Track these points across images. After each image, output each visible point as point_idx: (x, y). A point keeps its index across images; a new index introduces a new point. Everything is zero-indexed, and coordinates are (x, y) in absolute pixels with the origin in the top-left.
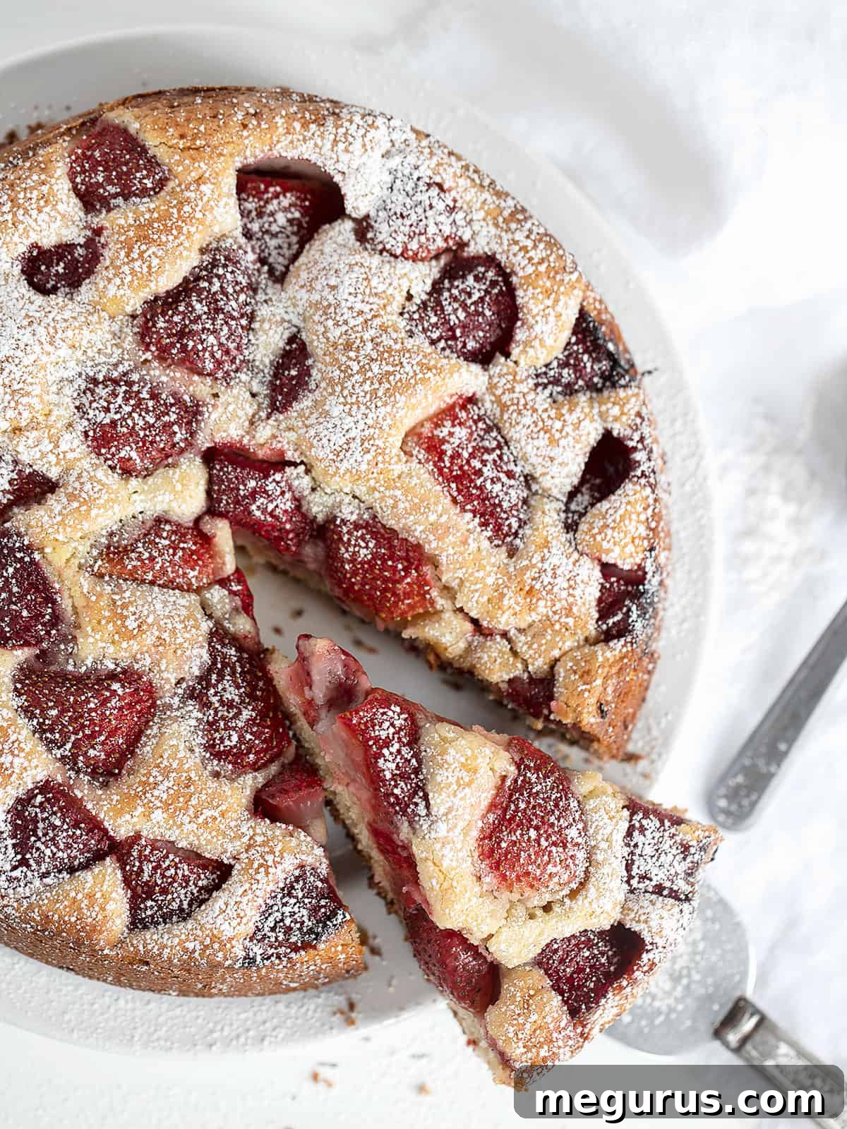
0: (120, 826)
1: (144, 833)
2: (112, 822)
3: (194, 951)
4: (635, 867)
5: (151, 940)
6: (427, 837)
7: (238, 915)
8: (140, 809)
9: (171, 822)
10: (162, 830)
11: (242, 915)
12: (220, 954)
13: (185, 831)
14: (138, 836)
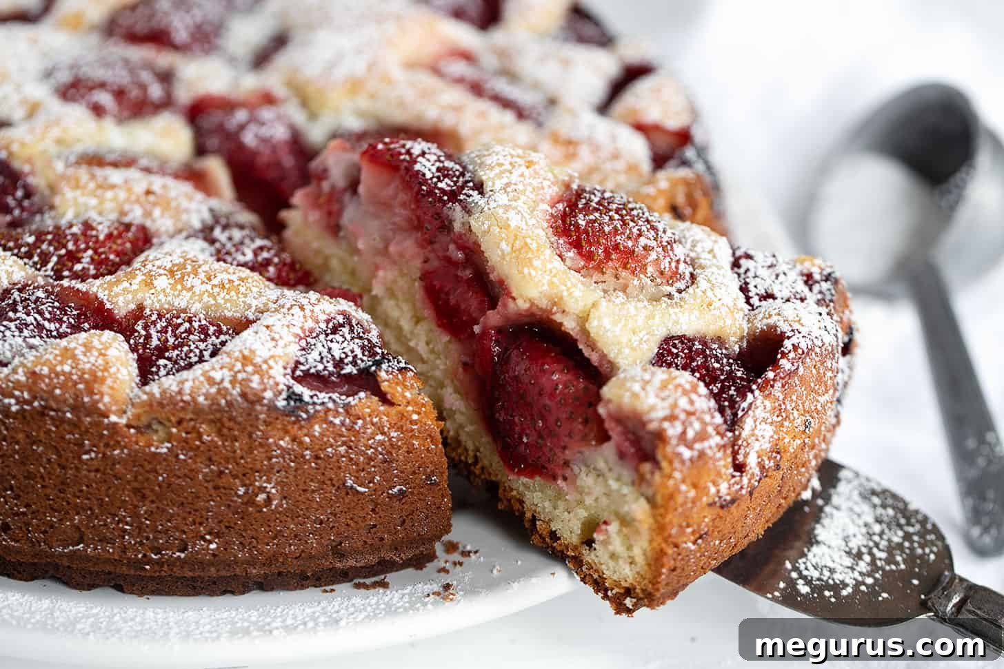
0: (117, 295)
1: (148, 303)
2: (106, 292)
3: (222, 380)
4: (751, 287)
5: (167, 383)
6: (486, 209)
7: (273, 339)
8: (140, 278)
9: (179, 287)
10: (169, 298)
11: (277, 337)
12: (256, 378)
13: (198, 293)
14: (141, 308)
